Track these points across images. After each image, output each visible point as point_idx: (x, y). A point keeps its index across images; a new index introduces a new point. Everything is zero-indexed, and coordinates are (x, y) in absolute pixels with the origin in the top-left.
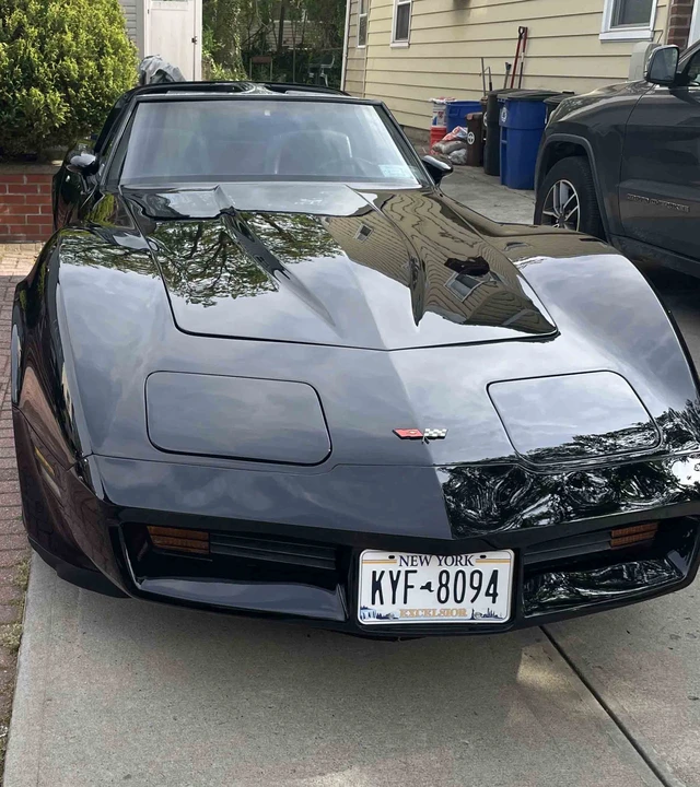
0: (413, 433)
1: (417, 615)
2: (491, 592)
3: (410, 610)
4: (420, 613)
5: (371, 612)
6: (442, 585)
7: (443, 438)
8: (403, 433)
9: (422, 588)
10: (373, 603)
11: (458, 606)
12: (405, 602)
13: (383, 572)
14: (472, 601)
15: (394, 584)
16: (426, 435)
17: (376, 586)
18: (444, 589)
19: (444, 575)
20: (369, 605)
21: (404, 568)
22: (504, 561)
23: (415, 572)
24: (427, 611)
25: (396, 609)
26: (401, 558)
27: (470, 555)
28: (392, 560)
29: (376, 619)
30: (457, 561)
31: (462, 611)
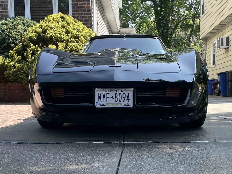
0: (113, 65)
1: (110, 105)
2: (128, 99)
3: (108, 104)
5: (99, 104)
6: (116, 97)
7: (120, 66)
8: (110, 66)
9: (111, 98)
10: (99, 101)
11: (120, 103)
12: (107, 101)
13: (101, 94)
14: (124, 101)
15: (104, 97)
16: (116, 66)
17: (100, 97)
18: (116, 98)
19: (116, 95)
21: (106, 93)
22: (131, 91)
23: (109, 93)
25: (105, 103)
26: (106, 90)
27: (122, 89)
28: (103, 91)
29: (100, 106)
30: (119, 91)
31: (121, 104)
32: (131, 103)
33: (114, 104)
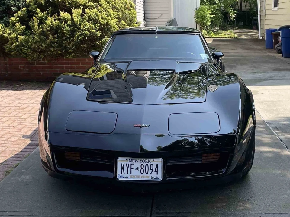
0: (139, 126)
2: (156, 171)
3: (133, 176)
4: (136, 177)
5: (121, 176)
6: (141, 168)
7: (147, 127)
8: (136, 125)
9: (136, 169)
10: (122, 173)
11: (147, 175)
12: (131, 173)
13: (124, 164)
14: (151, 173)
15: (128, 168)
16: (142, 126)
17: (122, 168)
18: (142, 170)
19: (142, 165)
20: (120, 174)
21: (131, 163)
22: (160, 162)
23: (134, 164)
24: (138, 176)
25: (128, 175)
26: (130, 160)
27: (149, 159)
28: (127, 160)
29: (123, 178)
30: (145, 162)
31: (148, 177)
32: (159, 176)
33: (140, 176)
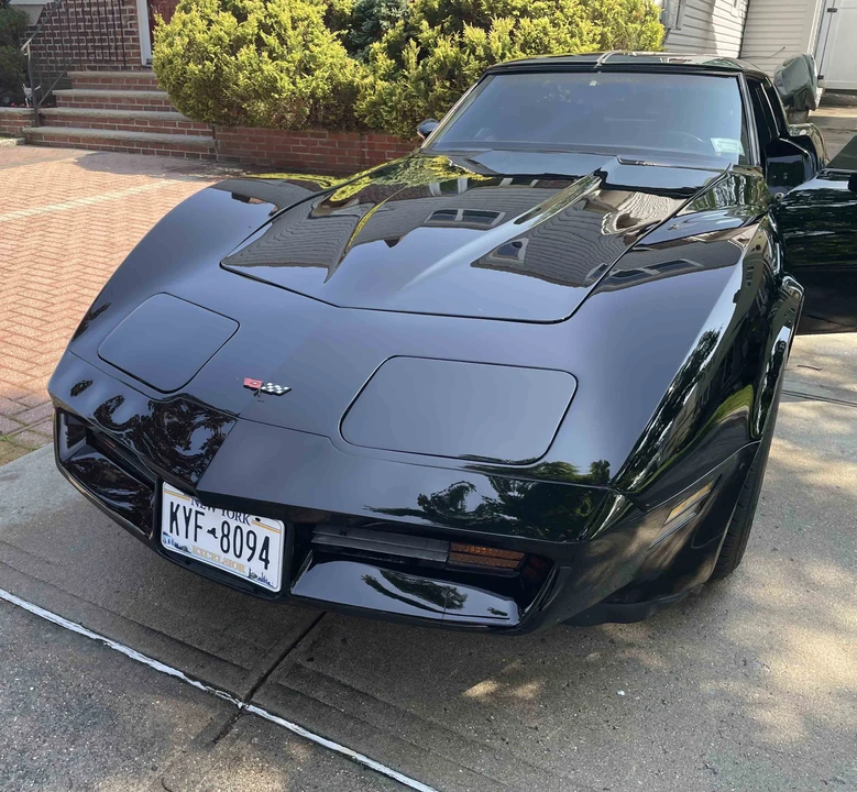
0: (254, 384)
1: (206, 556)
2: (264, 557)
3: (200, 549)
4: (208, 555)
5: (170, 539)
6: (224, 536)
7: (279, 395)
9: (209, 531)
10: (171, 531)
11: (238, 560)
12: (196, 539)
13: (179, 505)
14: (249, 560)
15: (187, 520)
16: (264, 388)
17: (174, 517)
18: (225, 539)
19: (226, 526)
20: (168, 531)
21: (195, 508)
22: (277, 531)
23: (203, 514)
24: (214, 556)
25: (189, 543)
27: (247, 514)
28: (186, 497)
29: (174, 547)
30: (236, 518)
31: (241, 567)
32: (273, 578)
33: (219, 557)
